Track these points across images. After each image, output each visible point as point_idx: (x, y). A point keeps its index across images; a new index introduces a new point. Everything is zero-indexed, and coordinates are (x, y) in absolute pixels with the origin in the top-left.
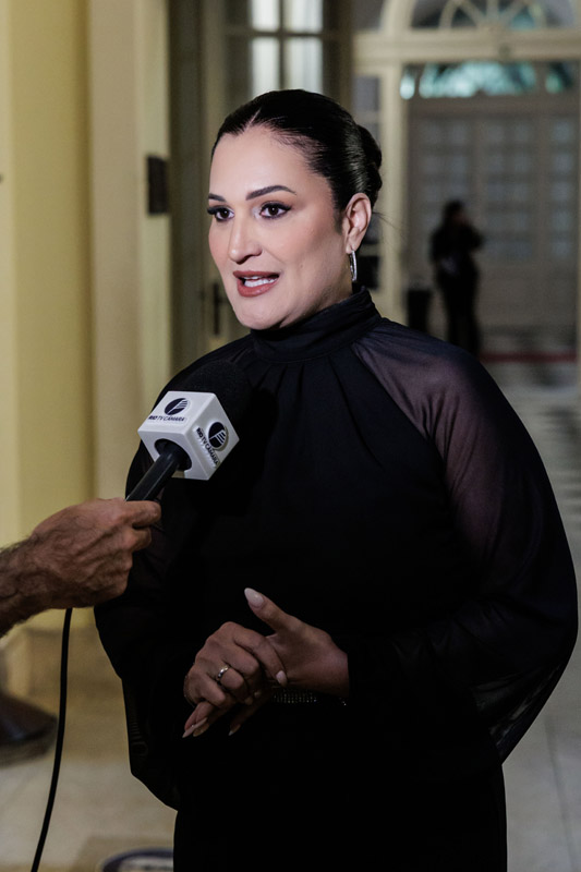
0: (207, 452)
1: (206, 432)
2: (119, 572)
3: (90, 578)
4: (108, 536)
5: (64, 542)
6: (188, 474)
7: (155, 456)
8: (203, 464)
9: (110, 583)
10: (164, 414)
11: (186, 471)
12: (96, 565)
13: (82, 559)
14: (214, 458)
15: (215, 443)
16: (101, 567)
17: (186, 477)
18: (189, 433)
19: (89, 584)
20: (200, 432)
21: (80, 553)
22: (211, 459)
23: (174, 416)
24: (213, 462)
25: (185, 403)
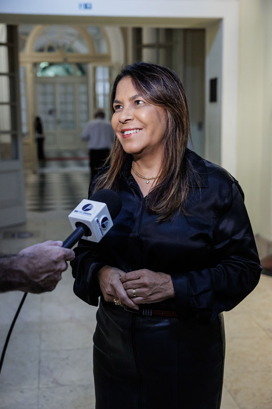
0: (99, 230)
1: (100, 221)
6: (89, 238)
8: (97, 236)
10: (81, 210)
11: (89, 237)
12: (46, 275)
13: (40, 271)
14: (102, 233)
15: (103, 226)
18: (93, 221)
20: (98, 221)
22: (101, 233)
23: (86, 212)
24: (101, 235)
25: (92, 206)
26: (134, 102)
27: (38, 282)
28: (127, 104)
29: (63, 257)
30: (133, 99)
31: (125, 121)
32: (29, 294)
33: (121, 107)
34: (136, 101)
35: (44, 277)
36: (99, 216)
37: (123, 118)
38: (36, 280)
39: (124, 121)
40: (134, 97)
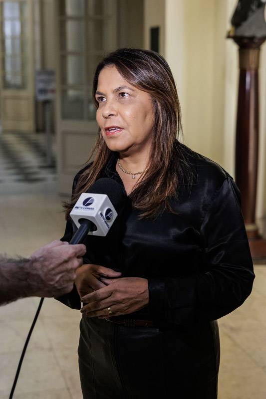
0: (104, 223)
1: (104, 214)
2: (70, 280)
3: (57, 282)
4: (66, 262)
5: (46, 263)
7: (78, 225)
8: (103, 229)
9: (66, 285)
10: (82, 206)
11: (94, 232)
12: (60, 276)
13: (53, 272)
15: (108, 218)
16: (62, 277)
17: (94, 235)
18: (97, 215)
19: (56, 285)
20: (101, 214)
21: (53, 269)
22: (106, 226)
23: (88, 207)
24: (107, 227)
25: (93, 200)
26: (118, 94)
27: (53, 285)
28: (111, 97)
29: (74, 254)
30: (116, 91)
31: (109, 116)
32: (46, 299)
33: (105, 99)
34: (120, 94)
35: (58, 278)
36: (102, 209)
37: (107, 112)
38: (52, 283)
39: (107, 115)
40: (118, 89)
